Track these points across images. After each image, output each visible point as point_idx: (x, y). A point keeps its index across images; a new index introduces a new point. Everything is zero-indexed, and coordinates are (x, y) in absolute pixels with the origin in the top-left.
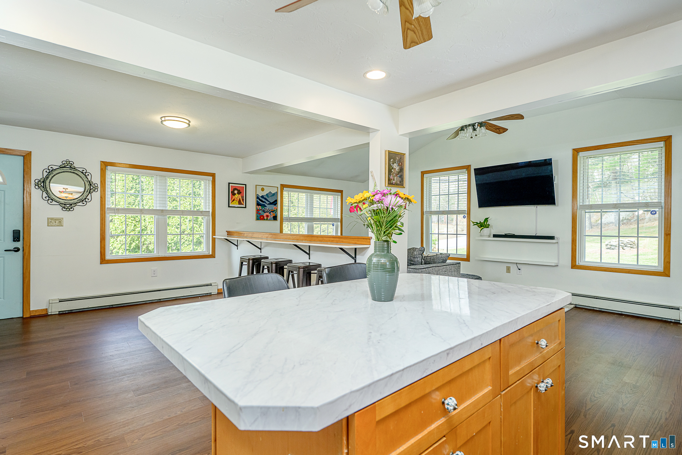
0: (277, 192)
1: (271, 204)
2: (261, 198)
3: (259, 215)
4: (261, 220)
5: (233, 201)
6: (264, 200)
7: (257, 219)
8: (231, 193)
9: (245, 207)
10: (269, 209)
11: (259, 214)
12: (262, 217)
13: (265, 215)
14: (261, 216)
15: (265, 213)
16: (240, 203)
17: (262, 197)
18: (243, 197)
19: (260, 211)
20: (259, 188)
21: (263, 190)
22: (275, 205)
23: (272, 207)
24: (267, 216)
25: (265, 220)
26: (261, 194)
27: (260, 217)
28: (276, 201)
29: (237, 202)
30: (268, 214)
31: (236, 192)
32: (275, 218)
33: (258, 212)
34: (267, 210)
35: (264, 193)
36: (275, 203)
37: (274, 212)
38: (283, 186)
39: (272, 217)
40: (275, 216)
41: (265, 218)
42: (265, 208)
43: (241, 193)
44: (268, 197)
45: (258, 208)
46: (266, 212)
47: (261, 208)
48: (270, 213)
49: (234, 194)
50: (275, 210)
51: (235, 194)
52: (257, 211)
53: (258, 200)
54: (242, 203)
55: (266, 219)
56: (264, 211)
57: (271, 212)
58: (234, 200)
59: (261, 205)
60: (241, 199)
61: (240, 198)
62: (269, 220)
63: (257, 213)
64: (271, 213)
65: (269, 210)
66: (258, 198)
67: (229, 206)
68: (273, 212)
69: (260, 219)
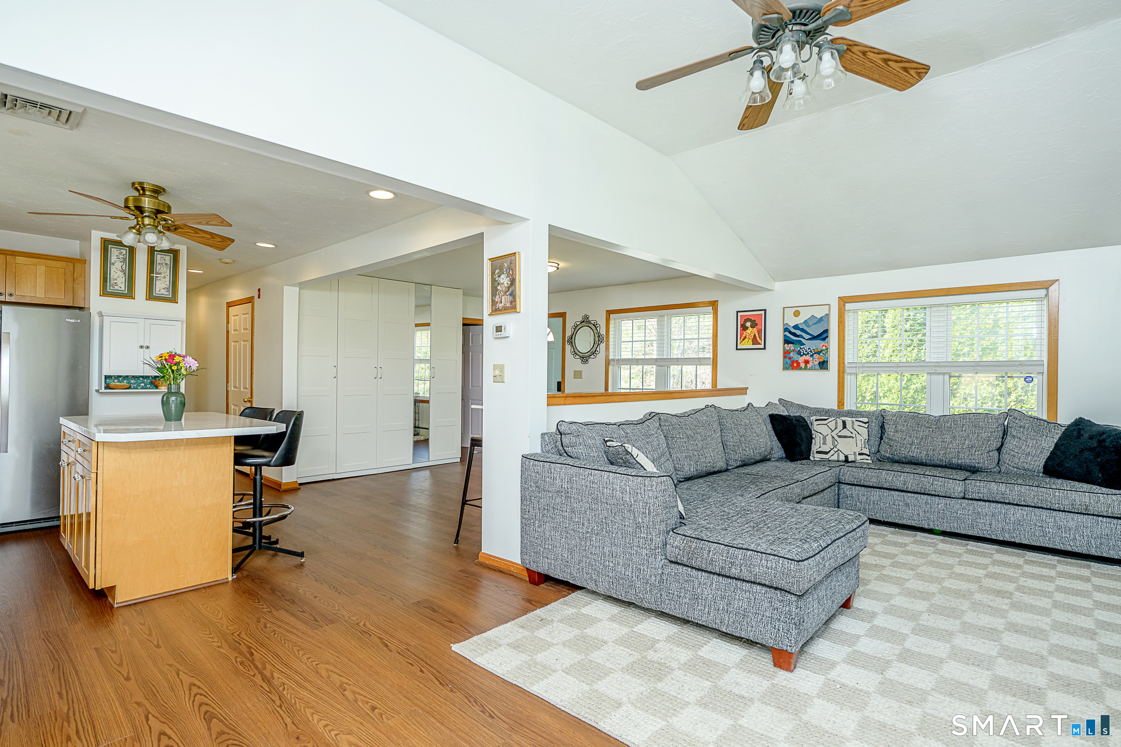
0: (827, 315)
1: (814, 338)
2: (793, 330)
3: (789, 361)
4: (793, 369)
5: (743, 340)
6: (798, 332)
7: (785, 368)
8: (741, 327)
9: (764, 348)
10: (809, 349)
11: (790, 358)
12: (795, 365)
13: (801, 360)
14: (793, 362)
15: (801, 356)
16: (755, 341)
17: (796, 327)
18: (759, 331)
19: (791, 354)
20: (790, 313)
21: (797, 314)
22: (824, 339)
23: (818, 344)
24: (807, 362)
25: (801, 369)
26: (792, 321)
27: (791, 364)
28: (826, 331)
29: (751, 341)
30: (807, 358)
31: (748, 324)
32: (823, 365)
33: (787, 355)
34: (806, 351)
35: (799, 320)
36: (823, 336)
37: (821, 354)
38: (844, 301)
39: (817, 363)
40: (824, 361)
41: (803, 365)
42: (802, 347)
43: (757, 324)
44: (809, 326)
45: (788, 349)
46: (804, 354)
47: (792, 348)
48: (812, 356)
49: (744, 328)
50: (823, 350)
51: (747, 328)
52: (785, 353)
53: (787, 334)
54: (759, 342)
55: (803, 367)
56: (799, 353)
57: (815, 353)
58: (745, 338)
59: (793, 343)
60: (757, 336)
61: (755, 335)
62: (811, 369)
63: (785, 357)
64: (815, 355)
65: (811, 351)
66: (786, 330)
67: (737, 349)
68: (819, 353)
69: (791, 368)
